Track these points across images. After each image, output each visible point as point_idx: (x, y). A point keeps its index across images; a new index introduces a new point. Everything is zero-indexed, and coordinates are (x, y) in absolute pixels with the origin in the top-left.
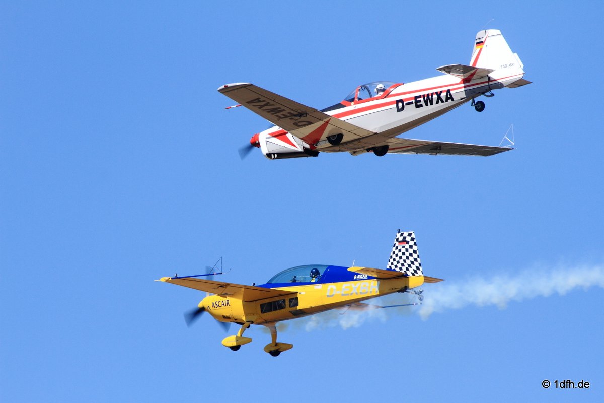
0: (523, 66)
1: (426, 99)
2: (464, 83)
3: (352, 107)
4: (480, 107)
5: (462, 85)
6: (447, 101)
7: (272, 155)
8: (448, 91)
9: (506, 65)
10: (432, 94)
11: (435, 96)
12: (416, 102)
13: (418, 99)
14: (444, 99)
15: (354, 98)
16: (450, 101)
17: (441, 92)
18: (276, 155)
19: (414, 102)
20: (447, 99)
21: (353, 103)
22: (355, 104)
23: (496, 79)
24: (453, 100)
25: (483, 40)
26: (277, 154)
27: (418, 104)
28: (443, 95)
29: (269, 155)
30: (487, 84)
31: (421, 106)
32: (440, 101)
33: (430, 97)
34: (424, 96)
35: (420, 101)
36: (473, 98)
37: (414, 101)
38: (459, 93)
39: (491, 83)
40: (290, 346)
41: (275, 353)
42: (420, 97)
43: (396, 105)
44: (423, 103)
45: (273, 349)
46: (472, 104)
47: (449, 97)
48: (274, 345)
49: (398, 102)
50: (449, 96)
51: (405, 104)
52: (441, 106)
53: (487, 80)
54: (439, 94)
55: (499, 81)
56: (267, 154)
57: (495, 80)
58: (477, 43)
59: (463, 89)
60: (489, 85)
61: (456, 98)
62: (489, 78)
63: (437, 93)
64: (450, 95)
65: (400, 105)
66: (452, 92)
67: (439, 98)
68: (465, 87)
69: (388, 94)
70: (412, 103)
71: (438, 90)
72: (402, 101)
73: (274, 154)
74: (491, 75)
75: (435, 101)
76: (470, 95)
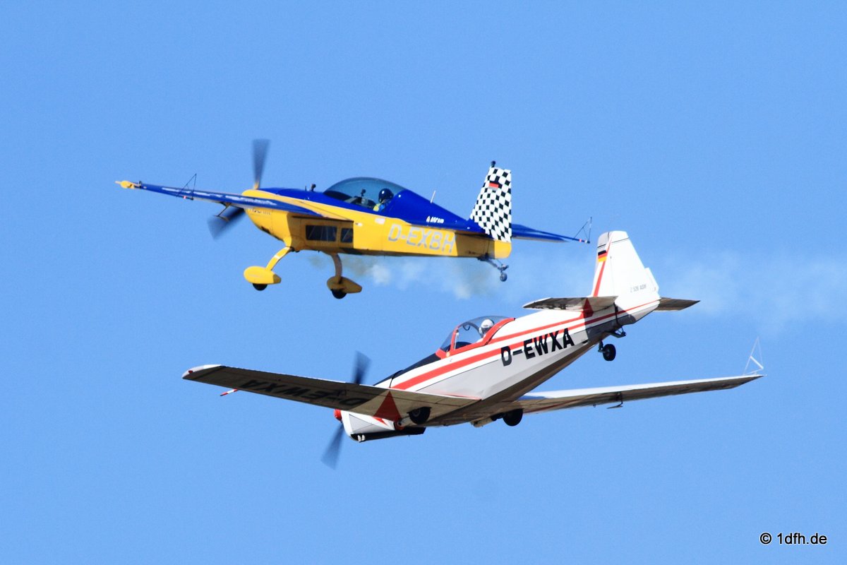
0: (657, 288)
1: (538, 344)
2: (584, 317)
3: (449, 360)
4: (610, 353)
5: (583, 321)
6: (565, 347)
7: (359, 437)
8: (566, 331)
9: (637, 288)
10: (546, 336)
11: (550, 340)
12: (527, 350)
13: (528, 346)
14: (562, 344)
15: (450, 346)
16: (569, 346)
17: (557, 333)
18: (363, 436)
19: (523, 350)
20: (566, 343)
21: (448, 354)
22: (451, 355)
23: (624, 309)
24: (573, 344)
25: (605, 248)
26: (365, 434)
27: (530, 352)
28: (560, 337)
29: (355, 436)
30: (614, 318)
31: (533, 355)
32: (557, 348)
33: (543, 342)
34: (535, 340)
35: (530, 348)
36: (600, 340)
37: (522, 348)
38: (579, 333)
39: (619, 316)
40: (358, 289)
41: (339, 294)
42: (530, 341)
43: (500, 355)
44: (535, 351)
45: (337, 287)
46: (600, 349)
47: (568, 341)
48: (337, 280)
49: (503, 350)
50: (567, 339)
51: (512, 353)
52: (559, 354)
53: (614, 312)
54: (553, 335)
55: (629, 313)
56: (352, 435)
57: (624, 311)
58: (600, 254)
59: (584, 328)
60: (617, 319)
61: (577, 341)
62: (616, 308)
63: (551, 334)
64: (569, 336)
65: (506, 354)
66: (570, 333)
67: (555, 343)
68: (586, 323)
69: (491, 339)
70: (520, 352)
71: (553, 330)
72: (507, 349)
73: (361, 435)
74: (617, 303)
75: (550, 348)
76: (596, 335)
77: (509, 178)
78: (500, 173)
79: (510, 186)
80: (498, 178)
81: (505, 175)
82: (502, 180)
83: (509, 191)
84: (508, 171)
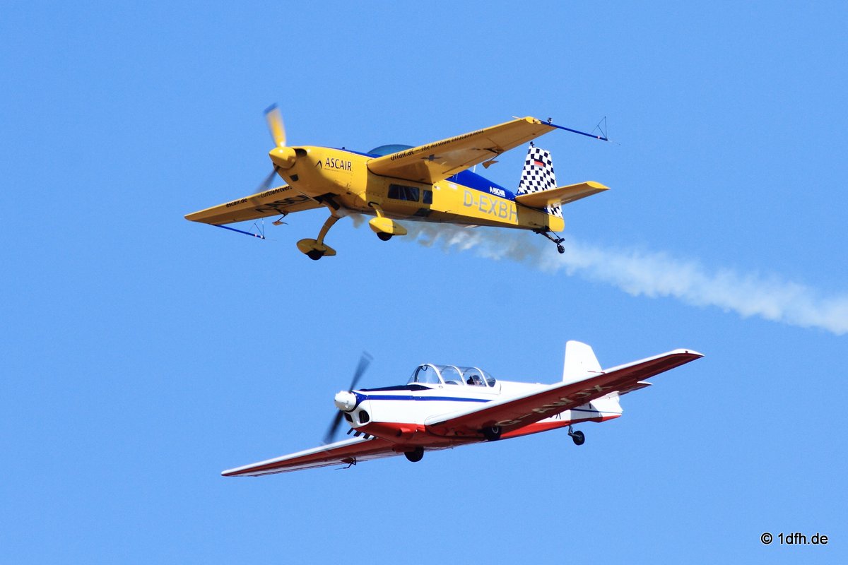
41: (315, 254)
77: (549, 158)
78: (542, 153)
79: (552, 166)
80: (541, 157)
81: (546, 155)
82: (545, 160)
83: (552, 170)
84: (548, 152)
